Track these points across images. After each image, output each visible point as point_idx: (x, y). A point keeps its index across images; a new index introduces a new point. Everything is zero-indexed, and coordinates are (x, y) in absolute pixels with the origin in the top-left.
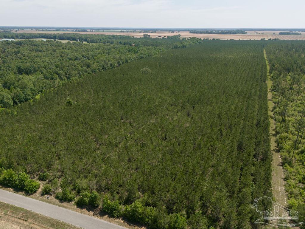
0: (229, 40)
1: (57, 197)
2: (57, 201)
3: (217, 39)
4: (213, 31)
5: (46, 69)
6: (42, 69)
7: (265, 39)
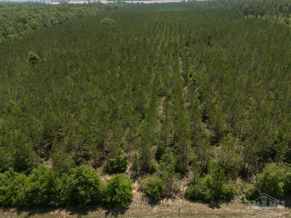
7: (184, 1)
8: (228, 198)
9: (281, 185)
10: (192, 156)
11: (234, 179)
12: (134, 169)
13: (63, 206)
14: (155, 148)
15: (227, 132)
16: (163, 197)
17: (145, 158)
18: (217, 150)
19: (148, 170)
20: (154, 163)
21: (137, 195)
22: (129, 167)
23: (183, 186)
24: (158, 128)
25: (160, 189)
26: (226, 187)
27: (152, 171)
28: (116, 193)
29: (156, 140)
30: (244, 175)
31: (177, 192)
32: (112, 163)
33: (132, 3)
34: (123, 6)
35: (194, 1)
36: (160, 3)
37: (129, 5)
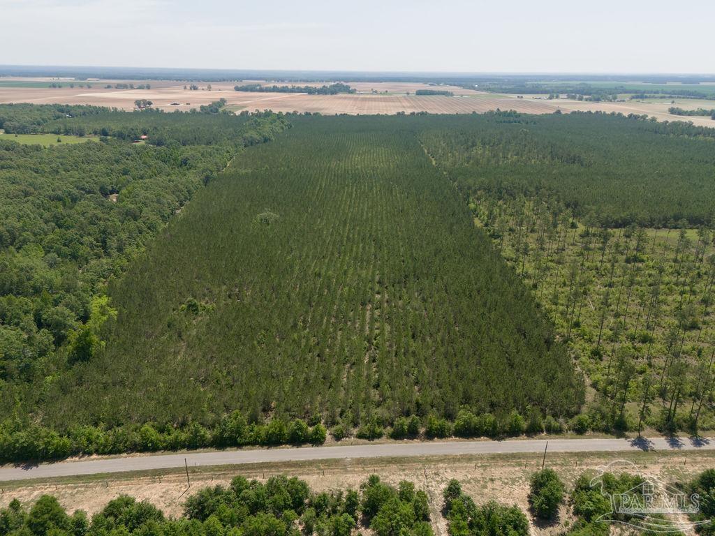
0: (338, 114)
1: (360, 436)
2: (366, 441)
3: (314, 114)
4: (287, 87)
5: (35, 235)
6: (28, 235)
7: (403, 112)
8: (380, 436)
9: (406, 427)
10: (363, 414)
11: (385, 427)
12: (326, 423)
13: (286, 443)
14: (340, 410)
15: (388, 398)
16: (343, 437)
17: (333, 417)
18: (379, 410)
19: (334, 423)
20: (338, 418)
21: (328, 437)
22: (323, 421)
23: (355, 431)
24: (342, 395)
25: (342, 432)
26: (378, 430)
27: (338, 423)
28: (317, 433)
29: (341, 404)
30: (392, 425)
31: (351, 435)
32: (312, 420)
33: (295, 113)
34: (278, 129)
35: (422, 114)
36: (353, 114)
37: (290, 127)
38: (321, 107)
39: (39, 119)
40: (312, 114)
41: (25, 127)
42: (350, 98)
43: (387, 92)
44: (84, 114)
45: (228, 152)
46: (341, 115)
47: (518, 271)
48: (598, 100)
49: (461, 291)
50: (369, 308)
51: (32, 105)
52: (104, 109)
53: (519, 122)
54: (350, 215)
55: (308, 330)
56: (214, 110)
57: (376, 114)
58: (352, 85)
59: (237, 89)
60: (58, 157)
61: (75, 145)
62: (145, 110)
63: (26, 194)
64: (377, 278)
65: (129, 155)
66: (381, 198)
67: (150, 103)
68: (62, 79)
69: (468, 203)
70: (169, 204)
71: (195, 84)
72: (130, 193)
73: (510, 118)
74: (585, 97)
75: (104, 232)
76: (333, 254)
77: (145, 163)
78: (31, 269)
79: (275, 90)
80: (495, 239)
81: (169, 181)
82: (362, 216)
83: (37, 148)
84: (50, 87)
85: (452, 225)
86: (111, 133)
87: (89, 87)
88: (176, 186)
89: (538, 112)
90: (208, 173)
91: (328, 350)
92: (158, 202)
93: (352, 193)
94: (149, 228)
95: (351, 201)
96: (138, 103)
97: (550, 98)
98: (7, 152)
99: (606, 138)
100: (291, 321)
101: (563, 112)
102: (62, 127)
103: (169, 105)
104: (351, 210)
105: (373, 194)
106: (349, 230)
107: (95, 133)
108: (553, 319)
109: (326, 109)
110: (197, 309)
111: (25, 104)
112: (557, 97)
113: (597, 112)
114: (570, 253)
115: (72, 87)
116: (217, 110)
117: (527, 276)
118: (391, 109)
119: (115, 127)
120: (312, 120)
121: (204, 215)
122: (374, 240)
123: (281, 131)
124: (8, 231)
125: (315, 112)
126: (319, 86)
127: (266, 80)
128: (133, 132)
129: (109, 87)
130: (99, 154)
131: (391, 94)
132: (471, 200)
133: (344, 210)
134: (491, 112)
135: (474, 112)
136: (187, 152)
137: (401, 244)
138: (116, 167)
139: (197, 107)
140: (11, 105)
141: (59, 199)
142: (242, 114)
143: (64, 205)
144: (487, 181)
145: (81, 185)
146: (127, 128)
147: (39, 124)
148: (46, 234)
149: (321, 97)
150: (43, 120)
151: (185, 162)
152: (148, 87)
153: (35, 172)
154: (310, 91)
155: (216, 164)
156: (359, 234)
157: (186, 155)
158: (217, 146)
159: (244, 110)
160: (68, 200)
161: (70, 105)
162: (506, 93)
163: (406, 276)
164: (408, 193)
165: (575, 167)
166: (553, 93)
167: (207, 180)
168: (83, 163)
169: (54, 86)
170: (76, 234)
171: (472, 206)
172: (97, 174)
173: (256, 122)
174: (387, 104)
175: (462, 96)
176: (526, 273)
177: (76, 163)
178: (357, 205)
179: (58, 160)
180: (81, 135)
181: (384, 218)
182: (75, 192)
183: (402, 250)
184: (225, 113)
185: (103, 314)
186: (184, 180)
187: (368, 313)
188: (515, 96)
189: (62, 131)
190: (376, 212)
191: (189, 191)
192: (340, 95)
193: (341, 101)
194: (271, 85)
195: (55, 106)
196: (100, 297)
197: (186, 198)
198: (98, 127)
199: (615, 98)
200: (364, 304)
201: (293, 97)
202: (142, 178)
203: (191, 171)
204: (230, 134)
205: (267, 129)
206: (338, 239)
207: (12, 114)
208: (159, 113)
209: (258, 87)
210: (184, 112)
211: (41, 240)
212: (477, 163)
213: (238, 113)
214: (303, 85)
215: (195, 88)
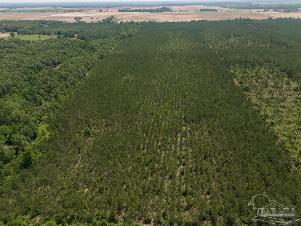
4: (141, 9)
5: (18, 88)
6: (14, 88)
7: (195, 20)
12: (154, 222)
20: (162, 219)
22: (152, 221)
32: (146, 220)
33: (144, 22)
34: (136, 30)
35: (203, 21)
36: (171, 22)
37: (142, 29)
38: (156, 18)
39: (32, 27)
40: (152, 22)
41: (26, 31)
42: (170, 14)
43: (186, 10)
44: (52, 24)
45: (112, 42)
46: (165, 22)
47: (262, 113)
48: (289, 12)
49: (232, 128)
50: (179, 136)
51: (31, 21)
52: (61, 22)
53: (251, 24)
54: (169, 76)
55: (146, 149)
56: (109, 21)
57: (182, 21)
58: (171, 7)
59: (119, 11)
60: (36, 47)
61: (45, 40)
62: (79, 22)
63: (18, 66)
64: (183, 117)
65: (68, 45)
66: (185, 67)
67: (81, 19)
68: (47, 8)
69: (229, 70)
70: (82, 71)
71: (102, 9)
72: (64, 65)
73: (247, 22)
74: (282, 10)
75: (49, 87)
76: (160, 101)
77: (74, 49)
78: (12, 109)
79: (136, 11)
80: (246, 91)
81: (84, 59)
82: (175, 77)
83: (29, 42)
84: (41, 12)
85: (223, 83)
86: (62, 33)
87: (57, 12)
88: (86, 61)
89: (260, 18)
90: (102, 54)
91: (156, 165)
92: (77, 70)
93: (170, 64)
94: (72, 84)
95: (169, 69)
96: (76, 18)
97: (265, 11)
98: (15, 44)
99: (297, 32)
100: (137, 144)
101: (273, 18)
102: (41, 31)
103: (89, 19)
104: (170, 74)
105: (180, 65)
106: (168, 86)
107: (56, 33)
108: (287, 148)
109: (159, 19)
110: (90, 134)
111: (28, 20)
112: (268, 11)
113: (290, 18)
114: (289, 101)
115: (50, 12)
116: (110, 21)
117: (267, 117)
118: (188, 19)
119: (64, 30)
120: (152, 25)
121: (98, 77)
122: (181, 92)
123: (137, 31)
124: (6, 86)
125: (153, 21)
126: (156, 8)
127: (133, 6)
128: (71, 33)
129: (65, 11)
130: (54, 44)
131: (188, 11)
132: (231, 68)
133: (166, 74)
134: (237, 19)
135: (229, 19)
136: (94, 43)
137: (196, 94)
138: (62, 51)
139: (101, 20)
140: (22, 21)
141: (32, 68)
142: (121, 23)
143: (35, 71)
144: (240, 58)
145: (43, 61)
146: (68, 31)
147: (32, 30)
148: (23, 88)
149: (157, 13)
150: (34, 27)
151: (92, 48)
152: (81, 11)
153: (25, 54)
154: (152, 11)
155: (107, 48)
156: (174, 88)
157: (93, 44)
158: (108, 40)
159: (122, 21)
160: (37, 69)
161: (46, 20)
162: (243, 9)
163: (200, 117)
164: (199, 64)
165: (284, 49)
166: (266, 9)
167: (102, 57)
168: (47, 49)
169: (42, 11)
170: (36, 88)
171: (232, 71)
172: (52, 55)
173: (126, 26)
174: (187, 16)
175: (222, 11)
176: (267, 115)
177: (43, 49)
178: (172, 70)
179: (35, 48)
180: (49, 34)
181: (187, 78)
182: (41, 64)
183: (196, 98)
184: (113, 22)
185: (43, 135)
186: (90, 58)
187: (179, 139)
188: (248, 10)
189: (42, 33)
190: (182, 75)
191: (93, 64)
192: (165, 12)
193: (165, 15)
194: (134, 9)
195: (40, 21)
196: (43, 124)
197: (91, 67)
198: (57, 30)
199: (297, 10)
200: (176, 133)
201: (143, 14)
202: (72, 57)
203: (94, 53)
204: (114, 33)
205: (131, 30)
206: (163, 91)
207: (21, 25)
208: (84, 23)
209: (129, 10)
210: (95, 22)
211: (21, 91)
212: (233, 46)
213: (119, 22)
214: (148, 8)
215: (101, 11)
